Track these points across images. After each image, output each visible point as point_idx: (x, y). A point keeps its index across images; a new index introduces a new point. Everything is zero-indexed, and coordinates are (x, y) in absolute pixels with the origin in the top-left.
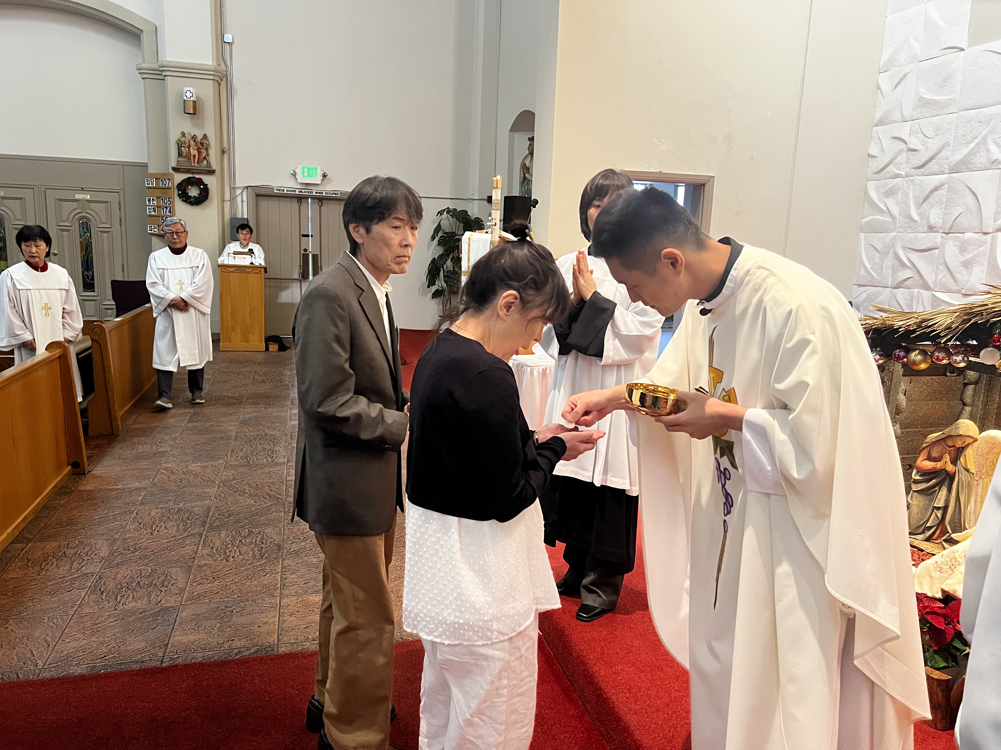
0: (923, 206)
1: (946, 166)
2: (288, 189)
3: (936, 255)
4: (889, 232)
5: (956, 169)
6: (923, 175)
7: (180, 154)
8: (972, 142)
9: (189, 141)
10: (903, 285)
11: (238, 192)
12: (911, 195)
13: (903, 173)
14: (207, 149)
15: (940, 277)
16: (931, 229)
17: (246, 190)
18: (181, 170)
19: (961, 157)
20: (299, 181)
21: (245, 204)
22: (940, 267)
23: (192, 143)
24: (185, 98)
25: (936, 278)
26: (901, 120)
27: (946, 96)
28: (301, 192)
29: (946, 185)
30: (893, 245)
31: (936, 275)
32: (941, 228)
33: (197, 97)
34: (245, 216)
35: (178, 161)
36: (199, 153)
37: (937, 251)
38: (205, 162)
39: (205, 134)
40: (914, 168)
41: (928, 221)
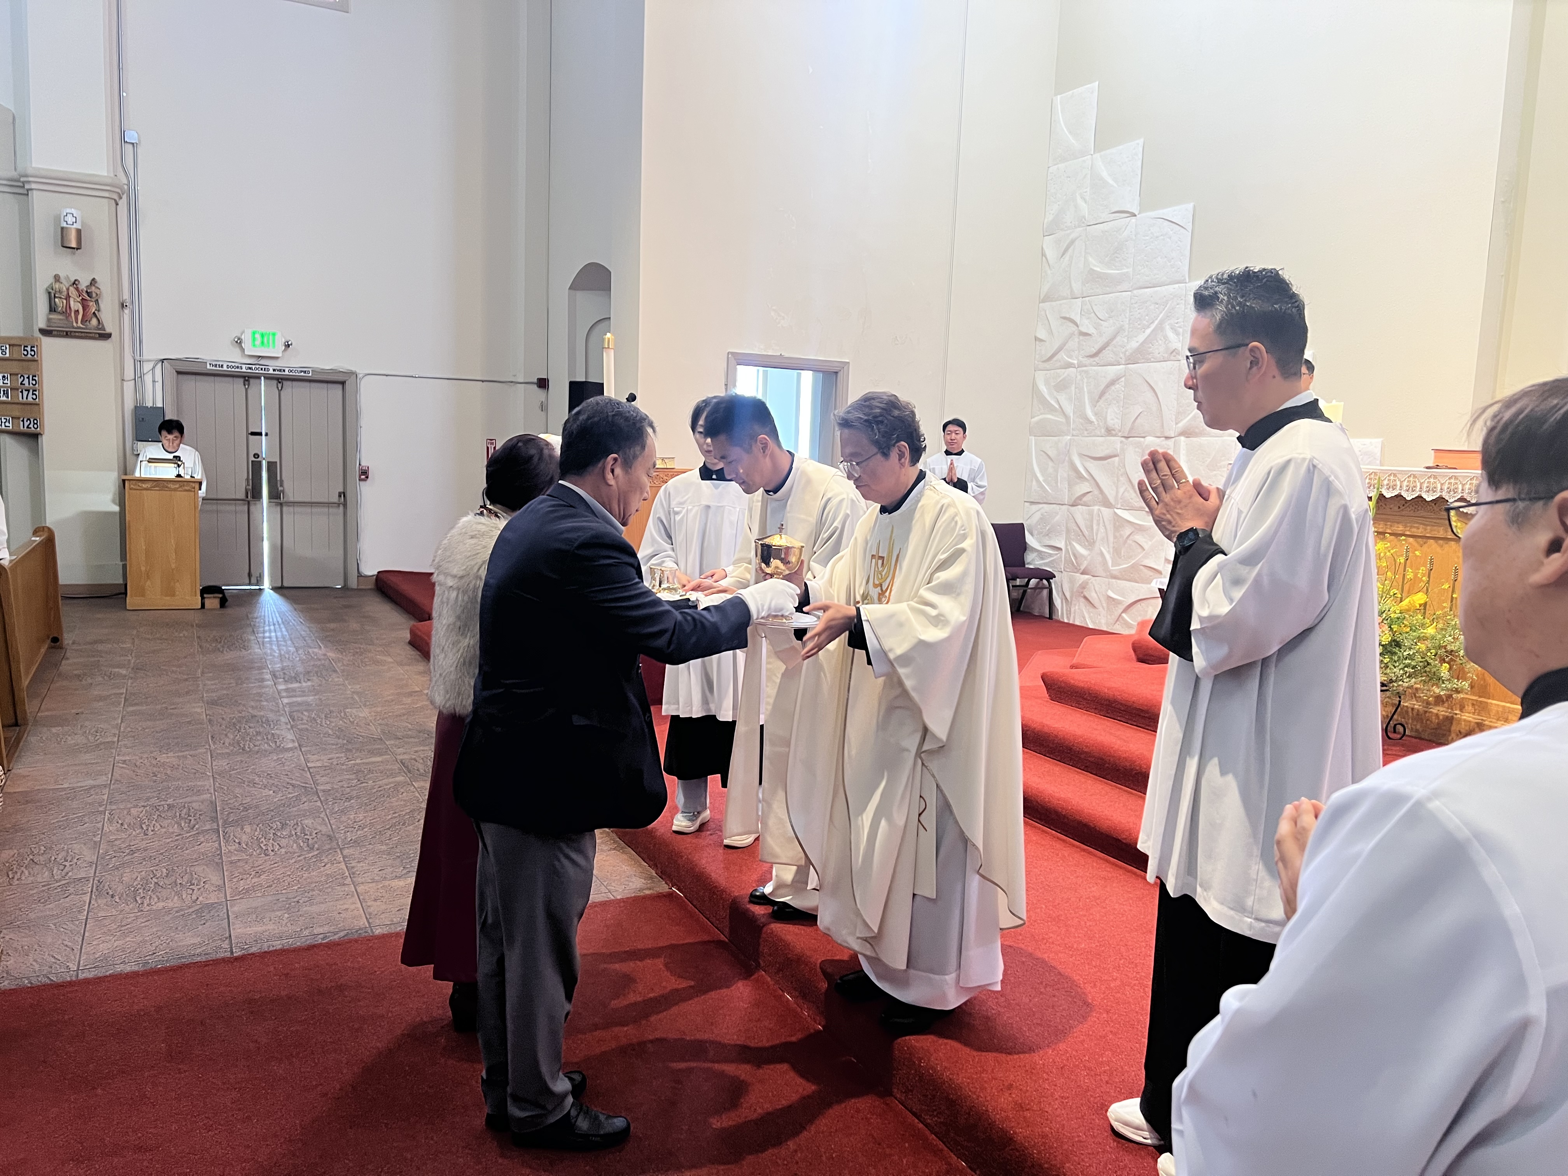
0: (1098, 404)
1: (1121, 355)
2: (230, 364)
3: (1116, 464)
4: (1062, 436)
5: (1132, 359)
6: (1098, 365)
7: (52, 309)
8: (1148, 327)
9: (68, 289)
10: (1081, 502)
11: (147, 367)
12: (1085, 389)
13: (1076, 362)
14: (97, 301)
15: (1121, 490)
16: (1109, 432)
17: (160, 364)
18: (54, 333)
19: (1138, 344)
20: (246, 353)
21: (159, 386)
22: (1121, 479)
23: (73, 291)
24: (64, 225)
25: (1117, 492)
26: (1070, 297)
27: (1118, 270)
28: (250, 368)
29: (1123, 379)
30: (1069, 451)
31: (1117, 489)
32: (1120, 431)
33: (83, 224)
34: (160, 405)
35: (49, 320)
36: (85, 308)
37: (1116, 459)
38: (94, 322)
39: (94, 279)
40: (1087, 357)
41: (1105, 423)
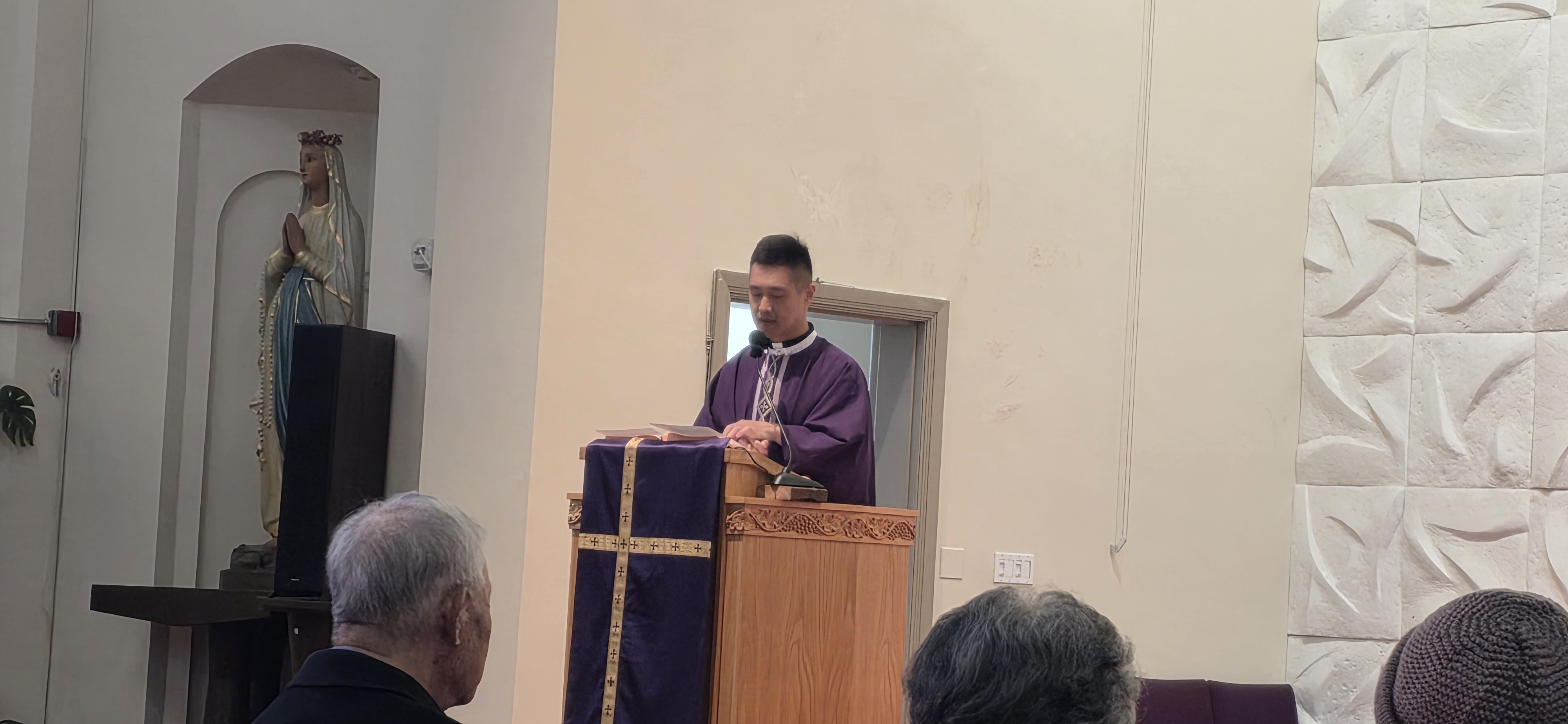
0: (1475, 413)
1: (1527, 312)
4: (1383, 484)
5: (1553, 321)
6: (1467, 329)
12: (1438, 381)
13: (1411, 321)
16: (1503, 476)
26: (1391, 178)
27: (1510, 128)
29: (1531, 362)
30: (1400, 519)
32: (1529, 476)
37: (1525, 535)
40: (1440, 311)
41: (1493, 456)
